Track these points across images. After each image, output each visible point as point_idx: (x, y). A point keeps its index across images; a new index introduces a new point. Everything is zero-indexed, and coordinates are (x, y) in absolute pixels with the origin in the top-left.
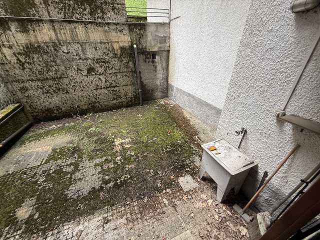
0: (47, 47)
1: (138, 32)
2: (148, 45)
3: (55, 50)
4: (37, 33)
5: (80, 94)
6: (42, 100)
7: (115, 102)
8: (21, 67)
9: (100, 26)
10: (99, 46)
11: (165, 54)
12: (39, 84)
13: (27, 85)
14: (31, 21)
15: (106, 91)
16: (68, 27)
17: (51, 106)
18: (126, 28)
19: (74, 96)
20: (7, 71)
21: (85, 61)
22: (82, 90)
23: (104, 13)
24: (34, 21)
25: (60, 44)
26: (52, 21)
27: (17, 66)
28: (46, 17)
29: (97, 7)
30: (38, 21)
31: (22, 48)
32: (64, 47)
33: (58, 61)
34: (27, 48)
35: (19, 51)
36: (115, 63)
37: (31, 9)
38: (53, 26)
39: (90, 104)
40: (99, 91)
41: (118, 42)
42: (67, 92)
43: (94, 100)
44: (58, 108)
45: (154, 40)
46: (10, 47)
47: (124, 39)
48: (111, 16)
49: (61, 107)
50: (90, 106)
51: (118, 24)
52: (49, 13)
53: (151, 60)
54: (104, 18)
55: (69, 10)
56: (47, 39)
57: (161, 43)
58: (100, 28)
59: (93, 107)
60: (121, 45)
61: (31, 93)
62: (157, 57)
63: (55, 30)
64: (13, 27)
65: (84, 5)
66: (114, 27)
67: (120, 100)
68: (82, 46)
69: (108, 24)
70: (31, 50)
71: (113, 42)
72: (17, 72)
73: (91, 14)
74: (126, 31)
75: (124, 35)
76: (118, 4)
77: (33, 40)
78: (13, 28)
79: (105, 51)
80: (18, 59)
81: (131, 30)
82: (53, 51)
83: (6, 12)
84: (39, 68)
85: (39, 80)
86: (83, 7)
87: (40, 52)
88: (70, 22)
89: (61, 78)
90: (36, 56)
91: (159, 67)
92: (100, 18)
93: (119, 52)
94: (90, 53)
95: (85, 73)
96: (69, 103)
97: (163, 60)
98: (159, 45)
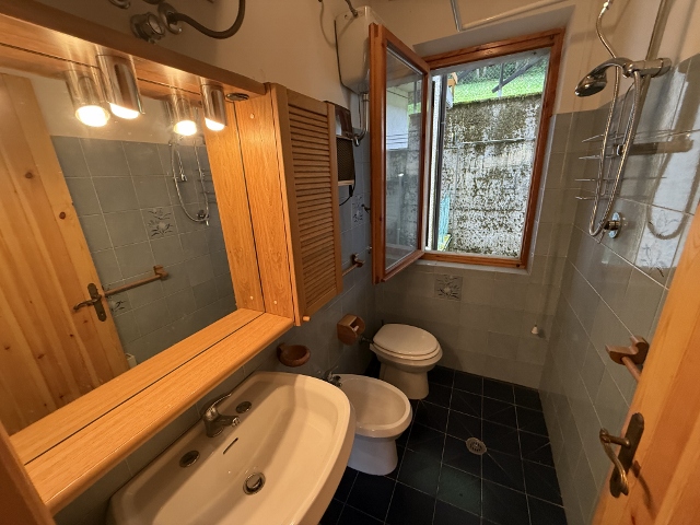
0: (515, 170)
3: (523, 174)
4: (511, 156)
6: (474, 236)
8: (473, 193)
12: (482, 214)
14: (511, 143)
17: (481, 245)
20: (458, 197)
24: (514, 142)
27: (470, 192)
30: (518, 141)
31: (485, 173)
33: (519, 188)
34: (491, 172)
35: (480, 176)
37: (517, 129)
42: (511, 231)
44: (489, 250)
46: (474, 172)
49: (492, 249)
56: (519, 161)
61: (467, 224)
64: (489, 150)
72: (466, 199)
77: (502, 163)
80: (475, 185)
83: (489, 137)
84: (492, 195)
85: (484, 210)
87: (502, 177)
89: (512, 210)
90: (495, 182)
96: (505, 246)
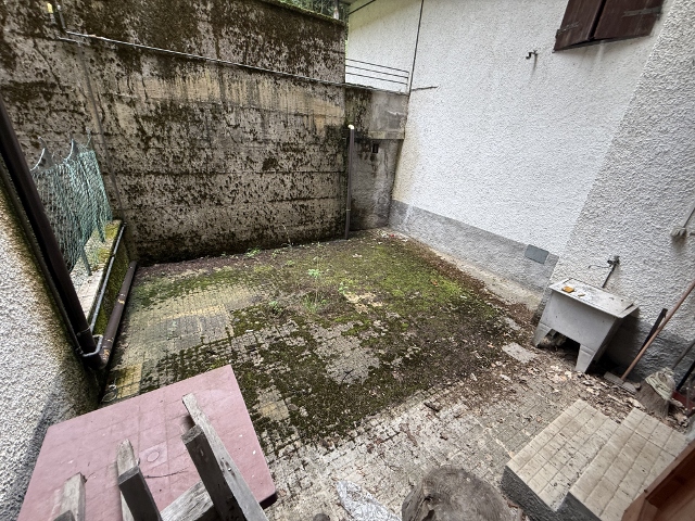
0: (202, 111)
1: (359, 103)
2: (372, 127)
3: (215, 118)
4: (189, 83)
5: (242, 208)
6: (166, 216)
7: (301, 228)
8: (142, 144)
9: (300, 84)
10: (291, 119)
11: (393, 146)
12: (170, 182)
13: (144, 182)
14: (183, 59)
15: (289, 206)
16: (246, 78)
17: (182, 230)
18: (341, 93)
19: (229, 211)
20: (113, 150)
21: (263, 145)
22: (247, 202)
23: (309, 63)
24: (189, 60)
25: (226, 108)
26: (220, 66)
27: (134, 141)
28: (211, 56)
29: (300, 51)
30: (195, 61)
31: (153, 108)
32: (232, 116)
33: (215, 141)
34: (164, 108)
35: (146, 112)
36: (314, 153)
37: (189, 38)
38: (221, 75)
39: (255, 229)
40: (276, 204)
41: (324, 116)
42: (219, 204)
43: (265, 222)
44: (195, 234)
45: (383, 119)
46: (132, 103)
47: (333, 113)
48: (320, 71)
49: (201, 232)
50: (255, 235)
51: (330, 85)
52: (218, 49)
53: (370, 154)
54: (307, 72)
55: (253, 50)
56: (204, 96)
57: (391, 126)
58: (299, 89)
59: (261, 237)
60: (328, 122)
61: (148, 199)
62: (380, 150)
63: (222, 82)
64: (148, 65)
65: (280, 46)
66: (322, 89)
67: (310, 226)
68: (262, 117)
69: (314, 83)
70: (169, 112)
71: (318, 116)
72: (132, 153)
73: (288, 62)
74: (340, 100)
75: (336, 105)
76: (335, 52)
77: (178, 94)
78: (146, 68)
79: (301, 130)
80: (141, 129)
81: (348, 98)
82: (210, 119)
83: (141, 37)
84: (177, 150)
85: (170, 174)
86: (278, 48)
87: (185, 119)
88: (251, 71)
89: (213, 173)
90: (175, 126)
91: (381, 169)
92: (302, 71)
93: (323, 134)
94: (275, 132)
95: (258, 167)
96: (218, 225)
97: (389, 156)
98: (389, 130)
